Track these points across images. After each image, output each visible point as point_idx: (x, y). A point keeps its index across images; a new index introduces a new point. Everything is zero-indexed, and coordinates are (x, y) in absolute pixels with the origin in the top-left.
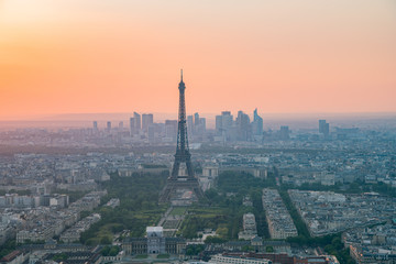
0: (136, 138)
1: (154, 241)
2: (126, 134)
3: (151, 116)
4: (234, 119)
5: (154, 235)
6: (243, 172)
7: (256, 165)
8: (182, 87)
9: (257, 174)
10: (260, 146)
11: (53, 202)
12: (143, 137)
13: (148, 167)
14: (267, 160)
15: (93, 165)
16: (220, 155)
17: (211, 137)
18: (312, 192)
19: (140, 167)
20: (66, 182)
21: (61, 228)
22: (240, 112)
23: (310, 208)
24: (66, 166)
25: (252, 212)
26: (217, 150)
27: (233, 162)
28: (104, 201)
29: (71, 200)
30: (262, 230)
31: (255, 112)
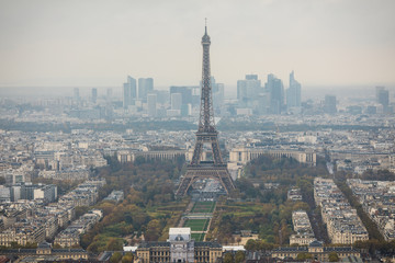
0: (132, 111)
1: (179, 247)
2: (119, 104)
3: (151, 80)
4: (263, 85)
5: (180, 238)
6: (284, 156)
7: (300, 146)
8: (206, 41)
9: (302, 158)
10: (299, 122)
11: (39, 194)
12: (140, 109)
13: (156, 149)
14: (313, 139)
15: (83, 146)
16: (250, 133)
17: (232, 109)
18: (380, 183)
19: (145, 149)
20: (50, 168)
21: (53, 228)
22: (270, 76)
23: (380, 204)
24: (47, 146)
25: (303, 209)
26: (244, 127)
27: (270, 142)
28: (103, 193)
29: (61, 192)
30: (320, 232)
31: (292, 75)
